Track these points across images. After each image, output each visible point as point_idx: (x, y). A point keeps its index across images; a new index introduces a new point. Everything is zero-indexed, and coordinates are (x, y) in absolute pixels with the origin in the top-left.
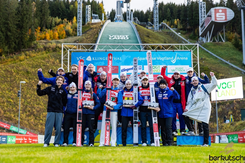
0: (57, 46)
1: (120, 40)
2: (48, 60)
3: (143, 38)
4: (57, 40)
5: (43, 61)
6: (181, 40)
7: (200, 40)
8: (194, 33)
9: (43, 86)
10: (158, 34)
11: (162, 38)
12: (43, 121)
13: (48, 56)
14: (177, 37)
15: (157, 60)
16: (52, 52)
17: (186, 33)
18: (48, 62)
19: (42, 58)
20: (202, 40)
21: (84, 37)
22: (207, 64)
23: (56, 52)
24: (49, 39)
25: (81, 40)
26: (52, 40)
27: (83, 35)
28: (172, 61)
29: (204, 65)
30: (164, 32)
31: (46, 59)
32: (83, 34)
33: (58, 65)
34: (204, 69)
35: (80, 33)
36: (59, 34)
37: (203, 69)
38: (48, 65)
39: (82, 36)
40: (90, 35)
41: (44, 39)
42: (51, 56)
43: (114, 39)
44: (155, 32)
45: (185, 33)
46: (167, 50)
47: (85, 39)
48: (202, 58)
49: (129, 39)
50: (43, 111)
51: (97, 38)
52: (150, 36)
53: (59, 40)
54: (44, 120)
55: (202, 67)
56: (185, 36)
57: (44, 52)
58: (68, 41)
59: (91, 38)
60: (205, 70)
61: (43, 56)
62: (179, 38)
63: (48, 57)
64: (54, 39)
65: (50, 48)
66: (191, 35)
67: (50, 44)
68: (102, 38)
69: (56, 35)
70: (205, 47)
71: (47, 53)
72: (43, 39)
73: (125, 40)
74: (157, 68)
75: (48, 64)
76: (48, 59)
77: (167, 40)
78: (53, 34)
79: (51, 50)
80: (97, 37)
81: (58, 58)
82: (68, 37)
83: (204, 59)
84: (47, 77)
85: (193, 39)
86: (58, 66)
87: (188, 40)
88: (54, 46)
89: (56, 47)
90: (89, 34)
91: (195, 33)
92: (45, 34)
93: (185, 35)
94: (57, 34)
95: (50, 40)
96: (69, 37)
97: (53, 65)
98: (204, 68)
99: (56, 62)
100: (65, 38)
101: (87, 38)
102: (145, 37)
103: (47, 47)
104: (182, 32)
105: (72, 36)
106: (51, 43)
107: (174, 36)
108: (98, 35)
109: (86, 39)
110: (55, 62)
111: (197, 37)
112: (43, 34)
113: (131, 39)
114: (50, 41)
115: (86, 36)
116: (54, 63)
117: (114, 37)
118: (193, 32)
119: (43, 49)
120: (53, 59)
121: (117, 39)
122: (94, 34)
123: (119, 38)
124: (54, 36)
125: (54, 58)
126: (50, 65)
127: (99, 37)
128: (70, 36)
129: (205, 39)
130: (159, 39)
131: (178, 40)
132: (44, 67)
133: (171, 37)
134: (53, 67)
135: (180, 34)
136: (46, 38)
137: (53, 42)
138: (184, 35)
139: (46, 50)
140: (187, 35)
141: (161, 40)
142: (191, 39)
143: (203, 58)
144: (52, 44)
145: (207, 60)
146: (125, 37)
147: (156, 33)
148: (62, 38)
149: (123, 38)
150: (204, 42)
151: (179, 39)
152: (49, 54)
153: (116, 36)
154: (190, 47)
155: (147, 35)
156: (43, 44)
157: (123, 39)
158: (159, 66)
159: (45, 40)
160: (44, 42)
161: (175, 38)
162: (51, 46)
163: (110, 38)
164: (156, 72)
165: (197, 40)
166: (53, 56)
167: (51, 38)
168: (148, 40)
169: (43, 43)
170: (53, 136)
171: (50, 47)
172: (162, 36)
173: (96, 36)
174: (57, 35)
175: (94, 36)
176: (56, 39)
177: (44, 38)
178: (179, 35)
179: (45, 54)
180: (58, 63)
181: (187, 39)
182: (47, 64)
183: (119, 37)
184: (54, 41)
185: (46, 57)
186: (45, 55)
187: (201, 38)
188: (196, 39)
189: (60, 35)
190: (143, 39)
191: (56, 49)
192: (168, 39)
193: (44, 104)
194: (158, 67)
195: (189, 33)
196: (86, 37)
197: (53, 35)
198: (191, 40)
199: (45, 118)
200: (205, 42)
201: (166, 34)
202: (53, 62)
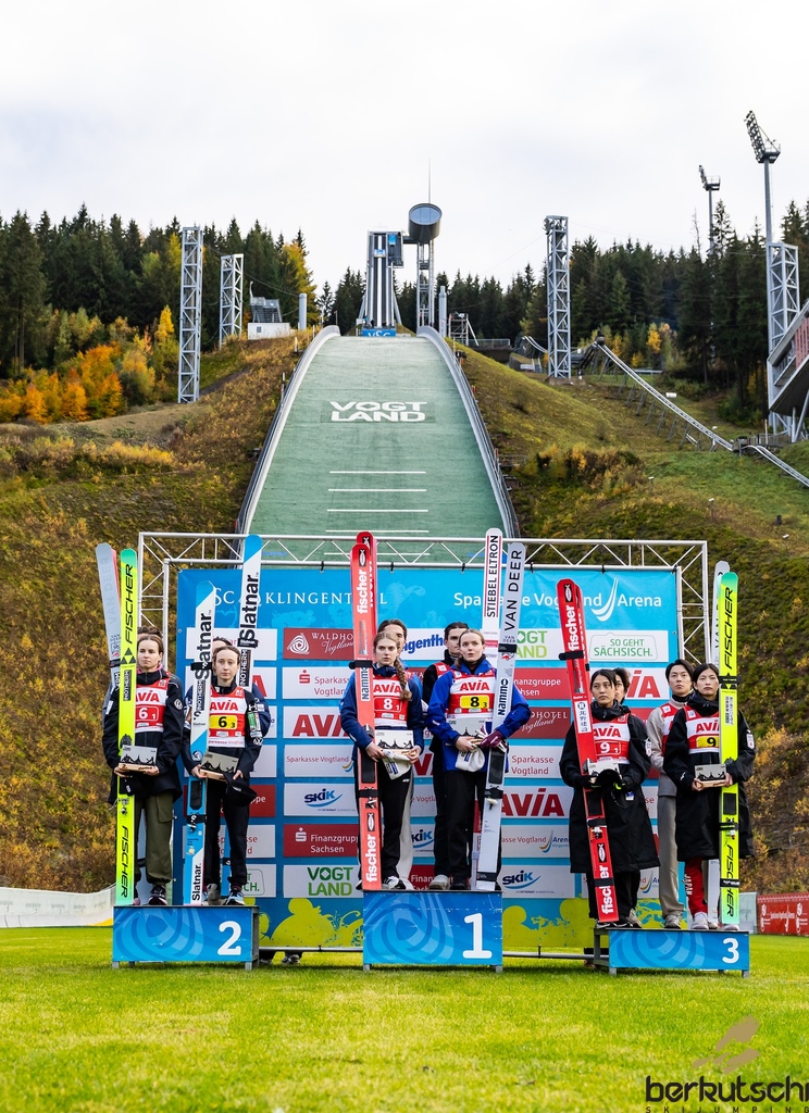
0: (81, 450)
1: (385, 424)
2: (38, 522)
3: (495, 414)
4: (81, 423)
5: (13, 526)
6: (678, 427)
7: (771, 430)
8: (743, 391)
9: (13, 645)
10: (568, 396)
11: (588, 418)
12: (8, 818)
13: (35, 500)
14: (658, 411)
15: (533, 606)
16: (56, 482)
17: (706, 390)
18: (36, 529)
19: (7, 509)
20: (781, 427)
21: (209, 409)
22: (801, 549)
23: (74, 484)
24: (43, 416)
25: (195, 424)
26: (57, 421)
27: (207, 398)
28: (595, 612)
29: (787, 553)
30: (599, 389)
31: (28, 516)
32: (205, 395)
33: (84, 543)
34: (790, 572)
35: (190, 390)
36: (88, 394)
37: (783, 571)
38: (36, 542)
39: (203, 402)
40: (241, 397)
41: (19, 419)
42: (49, 500)
43: (357, 421)
44: (555, 387)
45: (698, 393)
46: (577, 566)
47: (214, 419)
48: (779, 517)
49: (430, 419)
50: (9, 767)
51: (272, 416)
52: (530, 409)
53: (91, 424)
54: (15, 812)
55: (778, 560)
56: (698, 408)
57: (20, 480)
58: (131, 426)
59: (245, 415)
60: (795, 578)
61: (15, 499)
62: (670, 415)
63: (39, 503)
64: (68, 415)
65: (45, 463)
66: (727, 405)
67: (48, 442)
68: (296, 413)
69: (74, 397)
70: (792, 465)
71: (30, 486)
72: (15, 419)
73: (407, 427)
74: (536, 639)
75: (39, 538)
76: (35, 514)
77: (609, 424)
78: (60, 395)
79: (53, 473)
80: (272, 408)
81: (86, 508)
82: (133, 408)
83: (788, 522)
84: (29, 601)
85: (740, 423)
86: (85, 550)
87: (715, 427)
88: (64, 454)
89: (77, 458)
90: (236, 394)
91: (747, 391)
92: (25, 393)
93: (700, 404)
94: (81, 392)
95: (45, 420)
96: (137, 408)
97: (58, 543)
98: (791, 567)
99: (75, 532)
100: (119, 412)
101: (225, 416)
102: (504, 411)
103: (32, 458)
104: (683, 388)
105: (151, 403)
106: (53, 438)
107: (644, 406)
108: (278, 400)
109: (221, 417)
110: (72, 530)
111: (758, 412)
112: (12, 391)
113: (437, 419)
114: (46, 427)
115: (218, 404)
116: (63, 535)
117: (354, 410)
118: (735, 389)
119: (13, 468)
120: (62, 514)
121: (368, 419)
122: (261, 394)
123: (377, 417)
124: (64, 401)
125: (66, 511)
126: (46, 545)
127: (282, 411)
128: (141, 404)
129: (797, 422)
130: (574, 423)
131: (664, 425)
132: (18, 552)
133: (629, 412)
134: (62, 554)
135: (672, 399)
136: (28, 414)
137: (60, 432)
138: (695, 404)
139: (26, 469)
140: (709, 403)
141: (581, 426)
142: (728, 421)
143: (785, 516)
144: (57, 444)
145: (802, 528)
146: (409, 408)
147: (556, 392)
148: (105, 415)
149: (397, 414)
150: (789, 441)
151: (667, 420)
152: (39, 490)
153: (366, 403)
154: (723, 462)
155: (515, 401)
156: (12, 444)
157: (400, 422)
158: (543, 633)
159: (24, 423)
160: (17, 434)
161: (652, 416)
162: (52, 453)
163: (335, 417)
164: (529, 658)
165: (755, 428)
166: (60, 499)
167: (50, 411)
168: (517, 426)
169: (11, 437)
170: (59, 890)
171: (48, 458)
172: (586, 408)
173: (269, 403)
174: (82, 399)
175: (260, 407)
176: (76, 418)
177: (16, 412)
178: (668, 403)
179: (21, 492)
180: (81, 535)
181: (708, 423)
182: (31, 538)
183: (381, 410)
184: (65, 425)
185: (25, 507)
186: (23, 496)
187: (774, 418)
188: (753, 420)
189: (97, 397)
190: (496, 423)
191: (75, 465)
192: (615, 423)
193: (15, 733)
194: (539, 635)
195: (717, 394)
196: (217, 409)
197: (60, 399)
198: (731, 429)
199: (17, 803)
200: (794, 439)
201: (606, 398)
202: (61, 530)
